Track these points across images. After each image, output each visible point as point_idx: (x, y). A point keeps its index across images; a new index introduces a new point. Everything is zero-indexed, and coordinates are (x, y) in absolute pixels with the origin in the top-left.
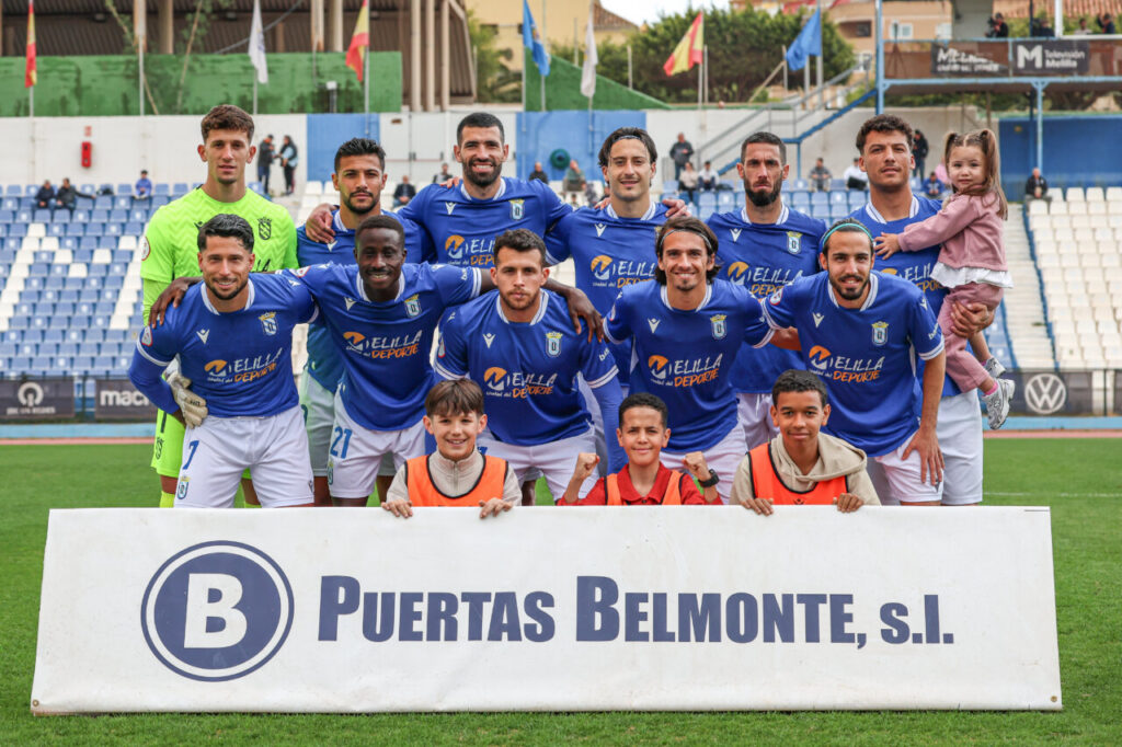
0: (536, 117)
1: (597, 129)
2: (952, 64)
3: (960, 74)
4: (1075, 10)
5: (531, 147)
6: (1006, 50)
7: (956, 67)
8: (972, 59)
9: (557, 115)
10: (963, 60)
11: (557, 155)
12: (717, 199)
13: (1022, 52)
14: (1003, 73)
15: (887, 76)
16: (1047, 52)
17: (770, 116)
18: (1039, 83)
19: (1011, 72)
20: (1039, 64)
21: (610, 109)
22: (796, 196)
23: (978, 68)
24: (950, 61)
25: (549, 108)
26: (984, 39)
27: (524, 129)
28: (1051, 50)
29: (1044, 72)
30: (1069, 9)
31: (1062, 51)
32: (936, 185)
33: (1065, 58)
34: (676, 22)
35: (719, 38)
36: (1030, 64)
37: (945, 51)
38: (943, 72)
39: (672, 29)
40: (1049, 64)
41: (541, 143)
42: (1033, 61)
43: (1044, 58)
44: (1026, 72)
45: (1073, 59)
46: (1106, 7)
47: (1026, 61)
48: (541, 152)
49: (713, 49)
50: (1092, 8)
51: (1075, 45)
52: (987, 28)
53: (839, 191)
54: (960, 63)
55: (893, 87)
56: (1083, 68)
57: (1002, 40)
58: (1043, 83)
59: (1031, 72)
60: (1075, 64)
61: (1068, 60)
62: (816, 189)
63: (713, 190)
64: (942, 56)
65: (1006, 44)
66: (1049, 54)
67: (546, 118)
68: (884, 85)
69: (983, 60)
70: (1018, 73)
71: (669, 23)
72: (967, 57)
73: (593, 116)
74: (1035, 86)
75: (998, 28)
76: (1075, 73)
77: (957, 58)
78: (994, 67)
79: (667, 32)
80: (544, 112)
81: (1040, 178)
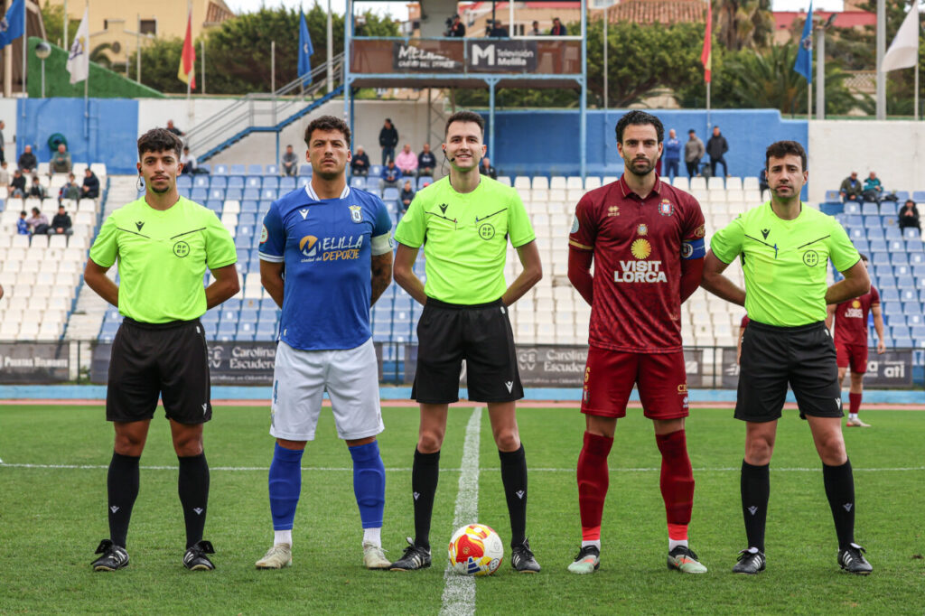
0: (36, 103)
1: (92, 115)
2: (412, 60)
3: (418, 69)
4: (647, 16)
5: (30, 131)
6: (462, 50)
7: (415, 64)
8: (430, 56)
9: (55, 101)
10: (421, 57)
11: (54, 139)
12: (193, 182)
13: (476, 50)
14: (458, 69)
15: (352, 71)
16: (499, 51)
17: (252, 106)
18: (491, 80)
19: (466, 69)
20: (491, 62)
21: (107, 96)
22: (266, 180)
23: (435, 64)
24: (410, 58)
25: (50, 95)
26: (442, 38)
27: (24, 114)
28: (503, 50)
29: (496, 69)
30: (641, 16)
31: (513, 50)
32: (394, 172)
33: (515, 57)
34: (248, 20)
35: (287, 36)
36: (483, 61)
37: (406, 48)
38: (403, 68)
39: (244, 27)
40: (500, 62)
41: (40, 127)
42: (486, 59)
43: (496, 57)
44: (478, 69)
45: (522, 58)
46: (674, 14)
47: (479, 58)
48: (39, 137)
49: (281, 46)
50: (662, 15)
51: (524, 45)
52: (445, 28)
53: (306, 176)
54: (419, 60)
55: (357, 81)
56: (532, 65)
57: (458, 39)
58: (495, 80)
59: (484, 69)
60: (524, 63)
61: (518, 59)
62: (285, 174)
63: (190, 173)
64: (403, 53)
65: (462, 42)
66: (501, 53)
67: (45, 103)
68: (349, 79)
69: (440, 58)
70: (472, 70)
71: (242, 21)
72: (425, 54)
73: (89, 103)
74: (488, 82)
75: (456, 28)
76: (525, 71)
77: (416, 55)
78: (451, 64)
79: (240, 29)
80: (43, 99)
81: (490, 167)
